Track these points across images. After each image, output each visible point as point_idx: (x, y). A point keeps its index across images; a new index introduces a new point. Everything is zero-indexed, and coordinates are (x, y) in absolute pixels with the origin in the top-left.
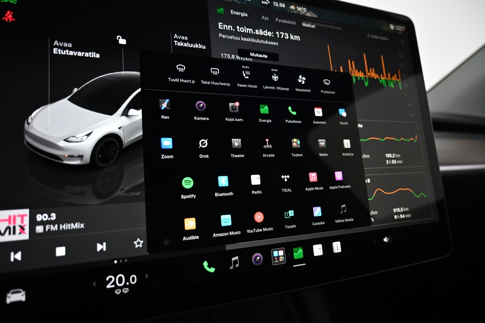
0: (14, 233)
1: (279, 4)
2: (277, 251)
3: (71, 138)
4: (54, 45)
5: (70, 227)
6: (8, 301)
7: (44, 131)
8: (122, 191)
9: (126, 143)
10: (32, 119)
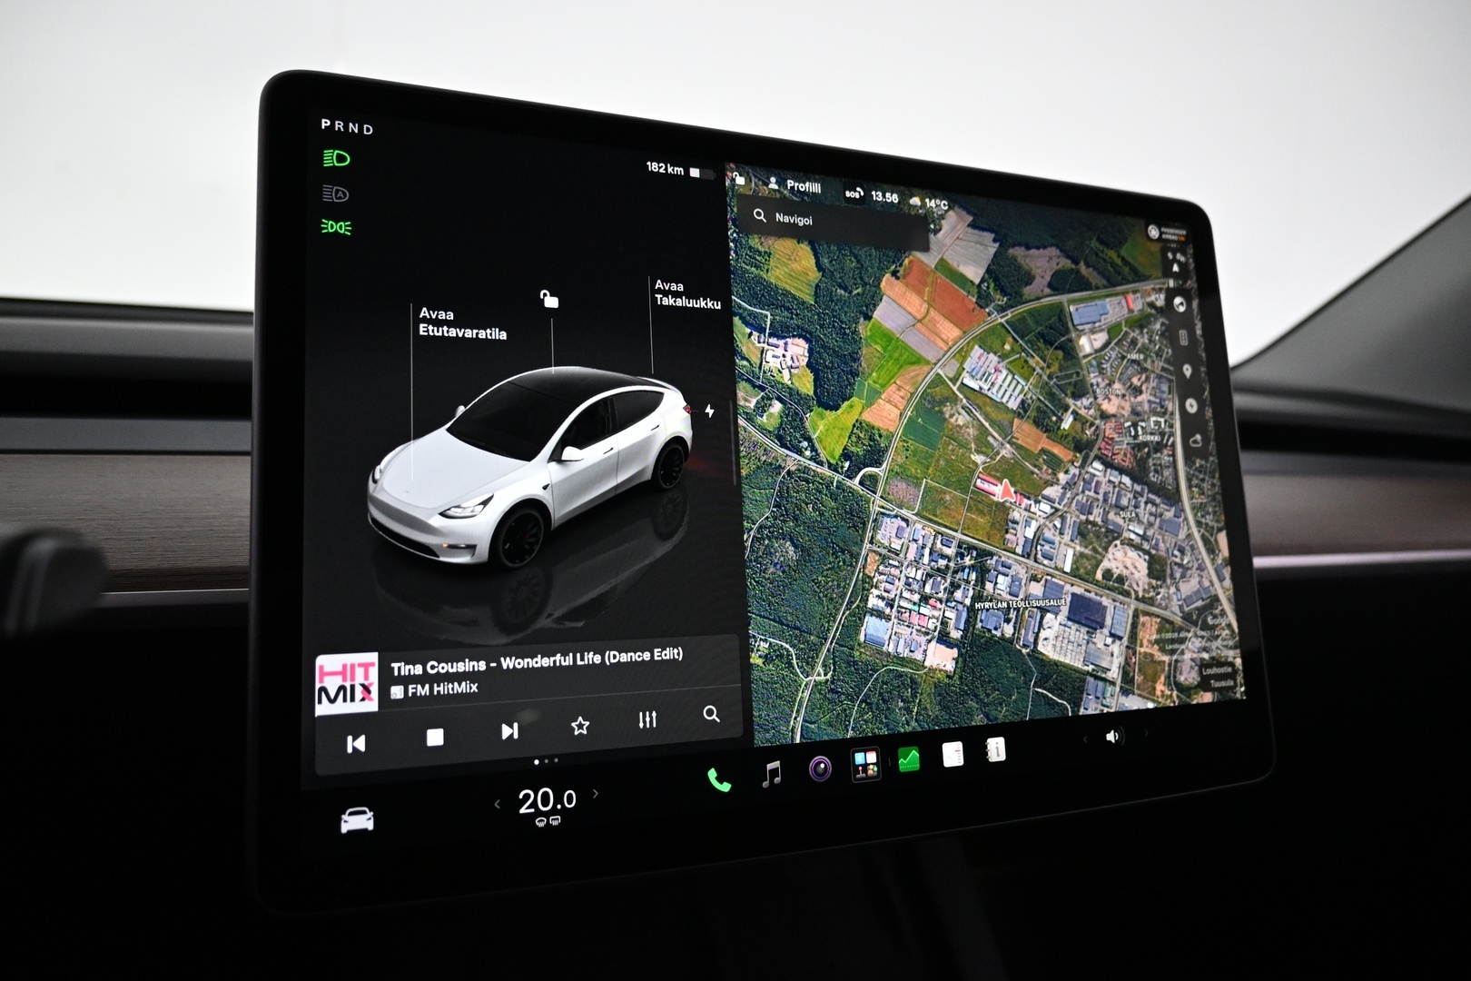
0: (353, 699)
1: (884, 196)
2: (863, 754)
3: (453, 509)
4: (421, 316)
5: (453, 689)
6: (345, 828)
7: (404, 497)
8: (549, 619)
9: (559, 519)
10: (380, 470)
